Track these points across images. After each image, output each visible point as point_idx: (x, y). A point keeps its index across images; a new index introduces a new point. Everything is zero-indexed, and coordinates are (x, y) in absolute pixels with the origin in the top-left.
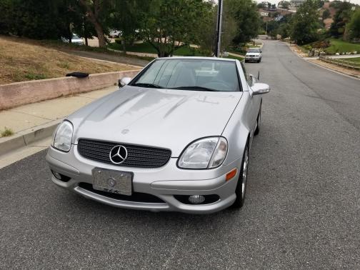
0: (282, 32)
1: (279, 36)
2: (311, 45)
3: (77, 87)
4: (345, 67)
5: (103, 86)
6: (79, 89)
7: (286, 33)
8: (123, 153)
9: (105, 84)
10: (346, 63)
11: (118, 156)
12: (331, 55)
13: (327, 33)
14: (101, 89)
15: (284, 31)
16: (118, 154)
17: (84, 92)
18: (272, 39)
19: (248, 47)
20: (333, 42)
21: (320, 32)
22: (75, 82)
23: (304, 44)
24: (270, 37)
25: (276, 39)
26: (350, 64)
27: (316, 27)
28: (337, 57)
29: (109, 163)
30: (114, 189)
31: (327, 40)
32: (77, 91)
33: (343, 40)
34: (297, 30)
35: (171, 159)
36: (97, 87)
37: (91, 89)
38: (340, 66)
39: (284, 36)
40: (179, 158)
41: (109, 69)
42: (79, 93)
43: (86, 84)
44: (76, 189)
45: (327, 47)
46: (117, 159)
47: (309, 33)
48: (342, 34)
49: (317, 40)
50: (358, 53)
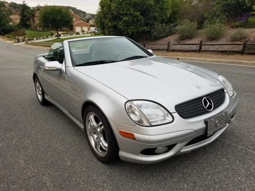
2: (11, 35)
11: (209, 105)
16: (208, 103)
21: (12, 25)
31: (21, 30)
45: (25, 35)
47: (6, 26)
48: (30, 25)
49: (13, 30)
50: (47, 37)
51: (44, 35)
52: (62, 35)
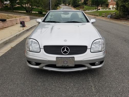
0: (68, 3)
1: (67, 4)
2: (78, 8)
3: (2, 25)
4: (91, 15)
5: (12, 25)
6: (3, 26)
7: (69, 3)
8: (67, 49)
9: (13, 24)
10: (91, 13)
11: (65, 51)
12: (85, 11)
13: (83, 3)
14: (12, 26)
15: (69, 2)
16: (65, 50)
17: (5, 28)
18: (65, 6)
19: (58, 8)
20: (85, 6)
21: (80, 3)
22: (1, 23)
23: (76, 7)
24: (64, 5)
25: (66, 5)
26: (92, 14)
27: (79, 1)
28: (87, 11)
29: (62, 54)
30: (66, 65)
31: (83, 6)
32: (2, 27)
33: (88, 6)
34: (73, 2)
35: (88, 50)
36: (10, 25)
37: (8, 26)
38: (89, 14)
39: (69, 4)
40: (91, 49)
41: (12, 17)
42: (3, 28)
43: (6, 24)
44: (44, 68)
45: (83, 8)
46: (65, 52)
47: (77, 3)
48: (87, 3)
49: (80, 6)
50: (93, 10)
51: (92, 9)
52: (101, 9)
